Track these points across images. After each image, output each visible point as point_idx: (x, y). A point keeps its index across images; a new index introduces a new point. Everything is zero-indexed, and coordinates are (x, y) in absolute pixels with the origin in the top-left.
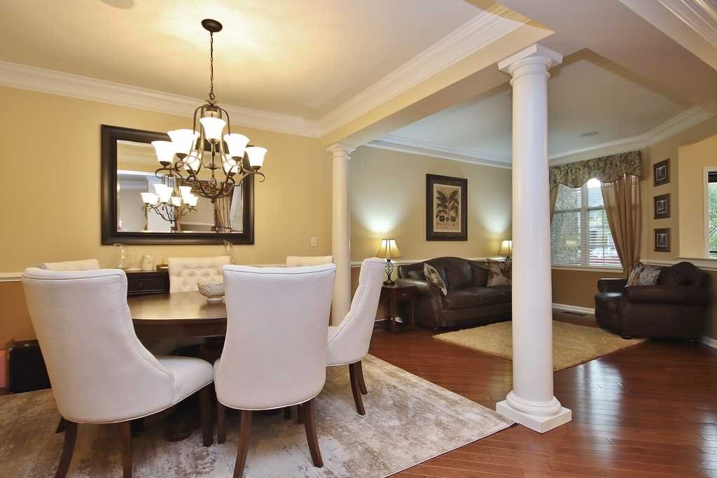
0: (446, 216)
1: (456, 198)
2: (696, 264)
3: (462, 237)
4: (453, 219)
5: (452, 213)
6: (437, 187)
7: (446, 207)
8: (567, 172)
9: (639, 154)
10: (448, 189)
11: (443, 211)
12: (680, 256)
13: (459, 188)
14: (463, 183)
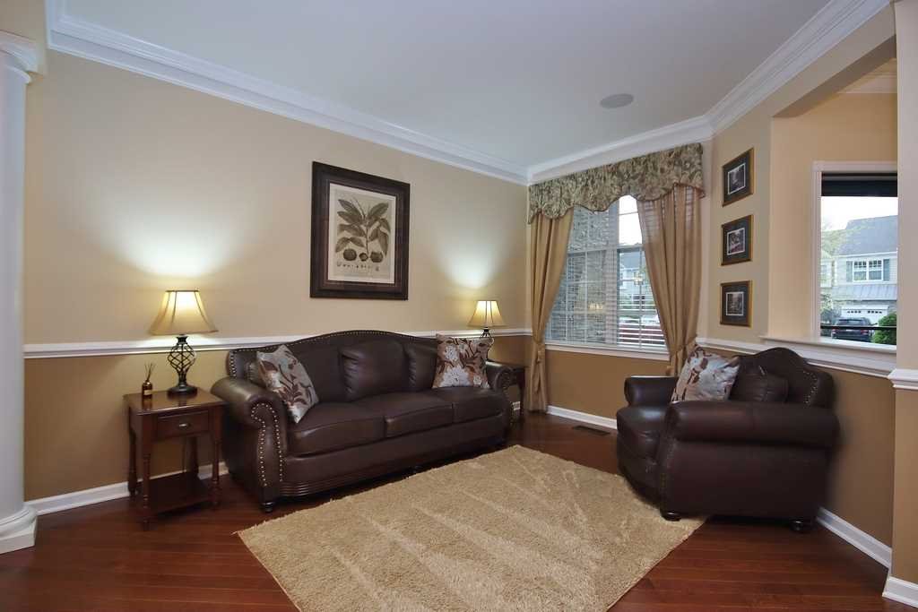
0: (359, 250)
1: (384, 216)
2: (803, 353)
3: (398, 291)
4: (376, 258)
5: (375, 246)
6: (337, 192)
7: (361, 233)
8: (587, 185)
9: (699, 149)
10: (366, 199)
11: (352, 240)
12: (769, 336)
13: (391, 200)
14: (401, 191)
